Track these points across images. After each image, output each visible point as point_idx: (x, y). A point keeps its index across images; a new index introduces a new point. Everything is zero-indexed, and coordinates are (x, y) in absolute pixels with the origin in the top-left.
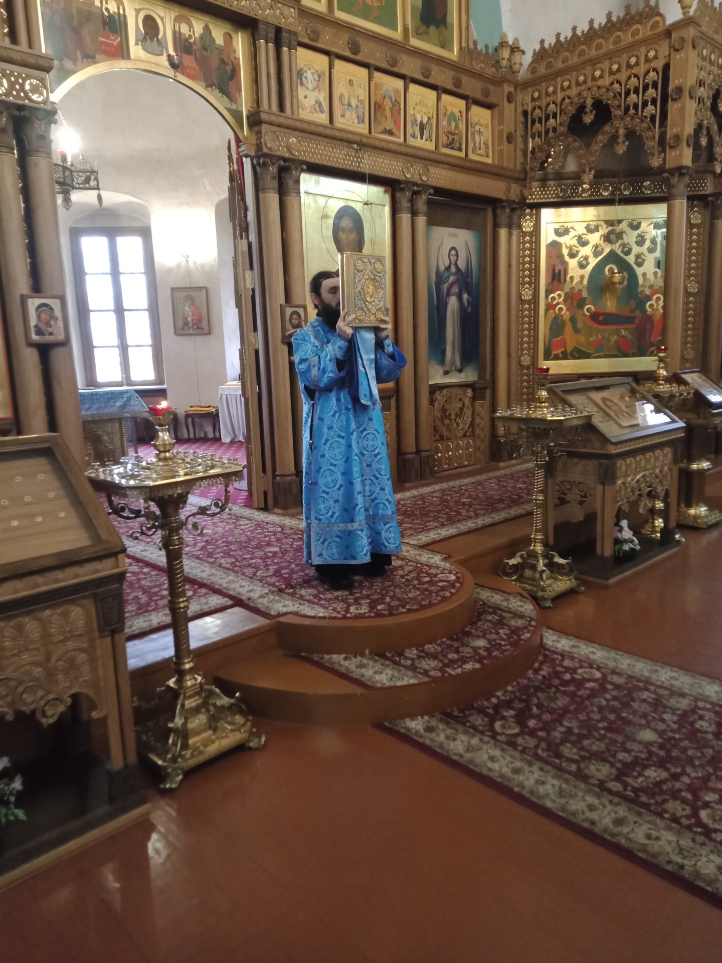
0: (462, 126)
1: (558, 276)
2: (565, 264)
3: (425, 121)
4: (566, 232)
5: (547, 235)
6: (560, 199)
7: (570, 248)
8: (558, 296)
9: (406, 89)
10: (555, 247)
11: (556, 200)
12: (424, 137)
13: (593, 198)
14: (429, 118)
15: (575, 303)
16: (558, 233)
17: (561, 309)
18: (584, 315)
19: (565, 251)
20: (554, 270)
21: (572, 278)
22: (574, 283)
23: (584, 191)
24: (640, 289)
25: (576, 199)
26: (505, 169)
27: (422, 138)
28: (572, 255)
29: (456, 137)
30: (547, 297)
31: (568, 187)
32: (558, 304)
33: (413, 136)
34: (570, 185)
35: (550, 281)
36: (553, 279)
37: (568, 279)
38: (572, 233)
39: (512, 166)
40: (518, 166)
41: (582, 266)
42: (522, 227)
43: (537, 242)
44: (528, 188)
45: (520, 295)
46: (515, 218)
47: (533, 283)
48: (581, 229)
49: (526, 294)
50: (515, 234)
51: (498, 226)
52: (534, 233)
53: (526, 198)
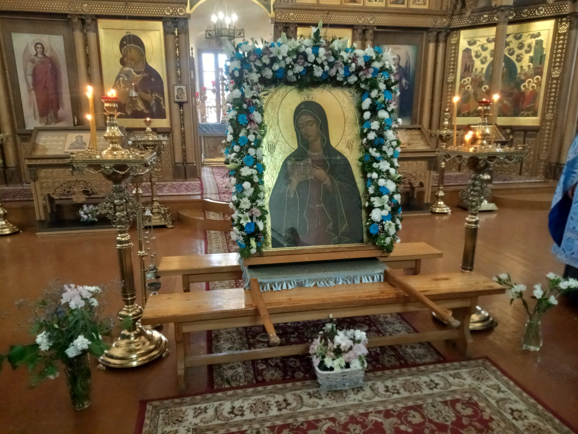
1: (468, 69)
2: (473, 61)
4: (475, 43)
5: (463, 44)
6: (469, 25)
7: (476, 52)
8: (468, 80)
10: (467, 51)
11: (467, 25)
13: (489, 23)
15: (477, 84)
16: (470, 43)
17: (468, 88)
18: (483, 91)
19: (473, 54)
20: (466, 65)
21: (476, 69)
22: (477, 72)
23: (484, 19)
24: (518, 76)
25: (479, 24)
26: (432, 11)
28: (477, 56)
30: (461, 81)
31: (475, 17)
32: (467, 84)
34: (476, 16)
35: (463, 71)
36: (465, 70)
37: (474, 70)
38: (478, 43)
39: (438, 9)
40: (444, 8)
41: (483, 63)
42: (451, 41)
43: (458, 49)
44: (451, 19)
45: (447, 79)
46: (442, 37)
47: (454, 73)
48: (483, 41)
49: (450, 79)
50: (441, 45)
51: (429, 42)
52: (457, 44)
53: (450, 25)
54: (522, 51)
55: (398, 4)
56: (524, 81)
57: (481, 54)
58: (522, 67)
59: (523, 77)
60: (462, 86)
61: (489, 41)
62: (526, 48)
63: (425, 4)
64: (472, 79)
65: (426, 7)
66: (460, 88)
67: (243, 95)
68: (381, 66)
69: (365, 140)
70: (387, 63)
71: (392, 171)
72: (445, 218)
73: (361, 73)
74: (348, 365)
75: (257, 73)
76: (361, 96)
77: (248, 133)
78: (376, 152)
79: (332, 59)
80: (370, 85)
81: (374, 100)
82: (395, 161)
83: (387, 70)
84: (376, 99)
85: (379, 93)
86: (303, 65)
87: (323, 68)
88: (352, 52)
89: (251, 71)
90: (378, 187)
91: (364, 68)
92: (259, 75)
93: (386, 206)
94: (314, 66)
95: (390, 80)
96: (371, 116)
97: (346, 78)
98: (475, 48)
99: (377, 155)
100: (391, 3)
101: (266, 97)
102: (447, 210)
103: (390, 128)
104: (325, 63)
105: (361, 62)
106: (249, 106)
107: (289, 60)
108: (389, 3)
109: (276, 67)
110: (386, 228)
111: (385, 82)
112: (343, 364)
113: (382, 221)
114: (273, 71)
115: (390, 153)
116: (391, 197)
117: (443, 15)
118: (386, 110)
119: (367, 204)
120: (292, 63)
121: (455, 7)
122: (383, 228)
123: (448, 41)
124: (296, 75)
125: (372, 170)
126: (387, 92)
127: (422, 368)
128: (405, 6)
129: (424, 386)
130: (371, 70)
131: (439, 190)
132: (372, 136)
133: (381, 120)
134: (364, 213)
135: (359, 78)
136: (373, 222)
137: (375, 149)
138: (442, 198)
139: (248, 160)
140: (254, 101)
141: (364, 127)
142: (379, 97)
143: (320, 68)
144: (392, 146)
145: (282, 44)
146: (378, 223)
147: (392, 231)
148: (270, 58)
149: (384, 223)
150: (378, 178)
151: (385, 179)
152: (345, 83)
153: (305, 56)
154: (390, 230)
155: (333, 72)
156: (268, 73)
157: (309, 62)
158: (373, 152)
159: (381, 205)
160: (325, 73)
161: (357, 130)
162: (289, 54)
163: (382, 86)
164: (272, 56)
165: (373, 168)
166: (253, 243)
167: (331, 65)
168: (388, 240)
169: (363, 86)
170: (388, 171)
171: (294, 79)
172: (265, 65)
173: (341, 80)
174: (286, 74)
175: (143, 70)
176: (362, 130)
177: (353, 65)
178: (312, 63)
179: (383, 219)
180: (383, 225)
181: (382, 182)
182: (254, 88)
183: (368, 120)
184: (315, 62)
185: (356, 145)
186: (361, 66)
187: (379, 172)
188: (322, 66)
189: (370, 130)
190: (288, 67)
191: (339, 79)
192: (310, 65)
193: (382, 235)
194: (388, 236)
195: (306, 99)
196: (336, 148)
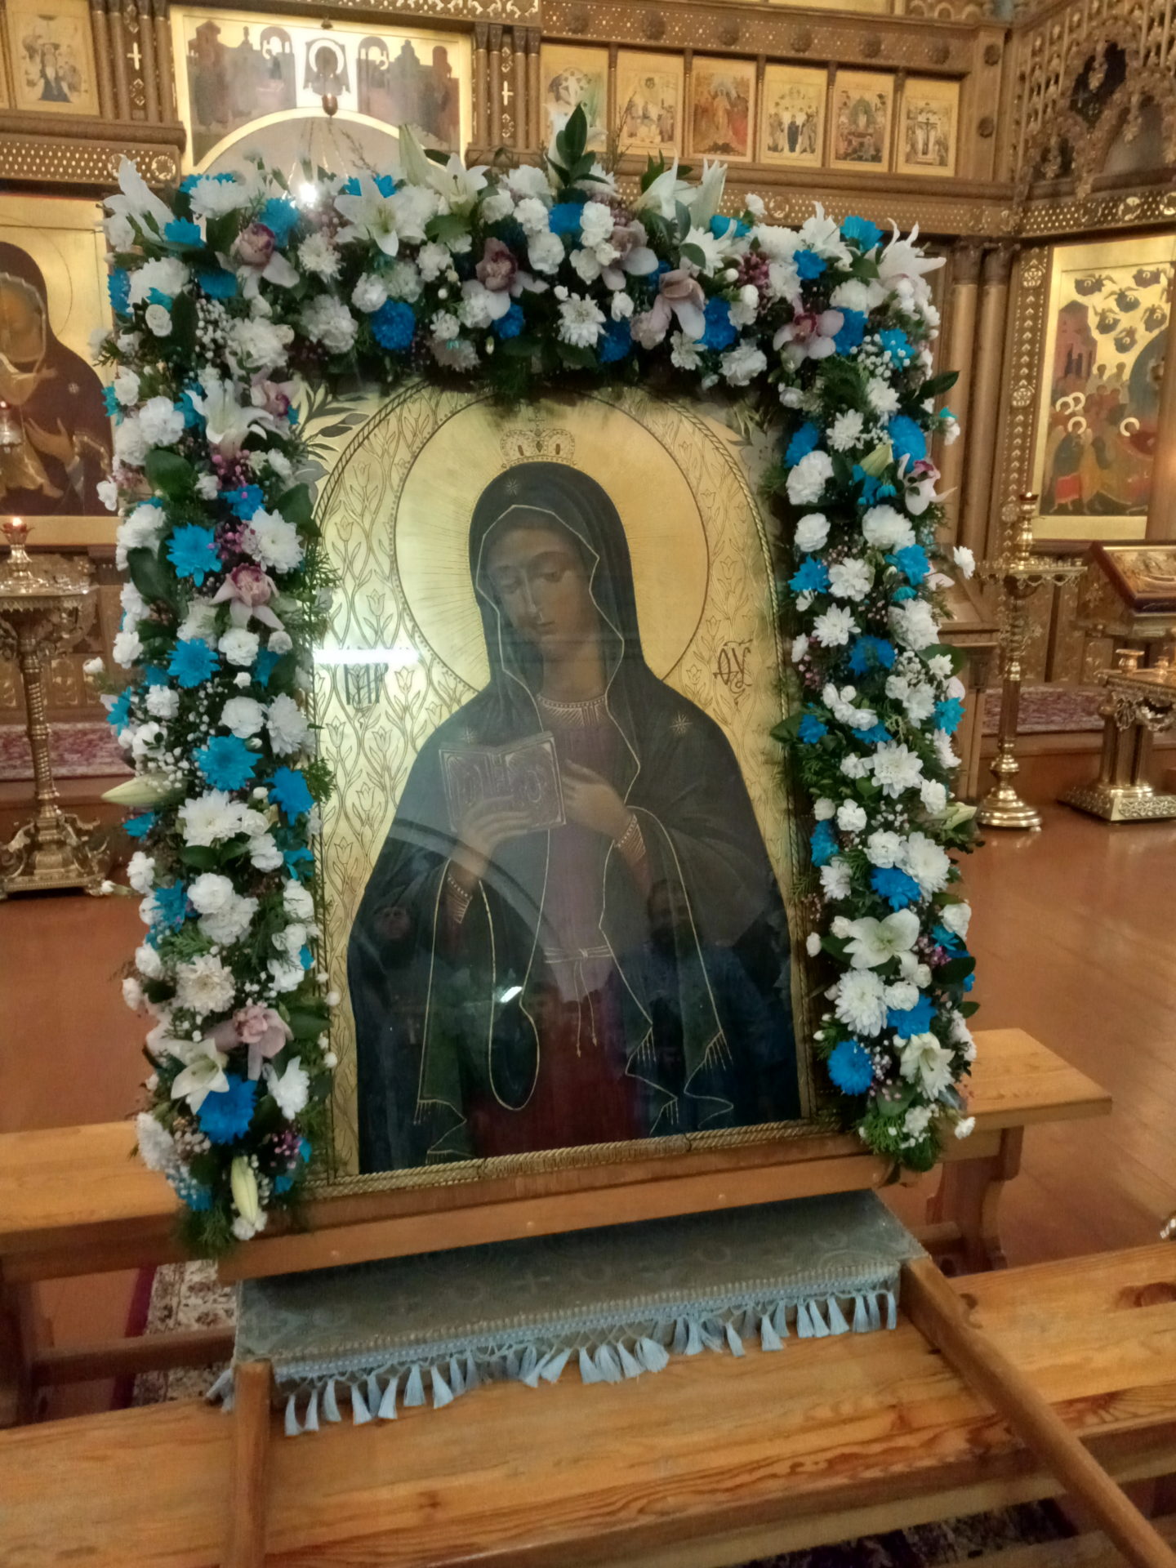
0: (884, 120)
1: (1075, 366)
2: (1093, 343)
3: (800, 121)
4: (1097, 286)
5: (1062, 290)
6: (1082, 228)
7: (1103, 316)
8: (1076, 401)
9: (760, 75)
10: (1074, 311)
11: (1075, 229)
12: (798, 148)
13: (1144, 221)
14: (809, 116)
15: (1104, 414)
16: (1082, 288)
17: (1077, 425)
18: (1119, 434)
19: (1093, 321)
20: (1070, 355)
21: (1102, 369)
22: (1105, 377)
23: (1128, 210)
25: (1113, 225)
26: (966, 183)
27: (792, 149)
28: (1105, 328)
29: (867, 140)
30: (1053, 402)
31: (1099, 204)
32: (1073, 414)
33: (774, 148)
34: (1103, 200)
35: (1061, 374)
36: (1067, 371)
37: (1095, 370)
38: (1108, 287)
39: (987, 177)
40: (1003, 176)
41: (1122, 347)
42: (1021, 279)
43: (1045, 305)
44: (1025, 211)
45: (1010, 397)
46: (995, 266)
47: (1034, 378)
48: (1124, 279)
49: (1020, 397)
50: (994, 292)
51: (956, 280)
52: (1043, 289)
53: (1020, 228)
55: (860, 159)
57: (1116, 322)
60: (1057, 420)
61: (1142, 280)
63: (943, 162)
64: (1089, 398)
65: (948, 172)
66: (1052, 426)
67: (195, 429)
68: (876, 303)
69: (800, 646)
70: (904, 287)
71: (934, 794)
72: (1019, 843)
73: (785, 335)
75: (277, 320)
76: (783, 444)
77: (222, 621)
78: (857, 704)
79: (647, 263)
80: (827, 392)
81: (846, 460)
82: (942, 743)
83: (901, 319)
84: (855, 454)
85: (866, 430)
86: (507, 286)
87: (606, 308)
88: (739, 235)
89: (240, 309)
90: (864, 873)
91: (799, 309)
92: (287, 334)
93: (909, 961)
94: (561, 292)
95: (917, 368)
96: (833, 538)
97: (712, 359)
98: (1096, 302)
99: (864, 718)
100: (838, 158)
101: (338, 443)
102: (1027, 817)
103: (920, 590)
104: (616, 282)
105: (784, 283)
106: (227, 482)
107: (433, 260)
108: (833, 155)
109: (372, 293)
110: (907, 1069)
111: (897, 379)
113: (888, 1033)
114: (356, 313)
115: (919, 708)
116: (930, 920)
117: (1000, 199)
118: (901, 509)
119: (814, 944)
120: (453, 276)
121: (1039, 175)
122: (893, 1071)
123: (1014, 281)
124: (474, 335)
125: (843, 789)
126: (904, 422)
128: (881, 168)
130: (832, 322)
131: (1002, 750)
132: (834, 628)
133: (880, 558)
135: (775, 360)
136: (842, 1032)
137: (850, 692)
138: (1012, 779)
139: (224, 759)
140: (256, 460)
141: (795, 584)
142: (870, 447)
143: (590, 304)
144: (931, 679)
145: (401, 184)
146: (867, 1040)
147: (937, 1079)
148: (337, 248)
149: (898, 1041)
150: (870, 829)
151: (900, 831)
152: (709, 381)
153: (514, 240)
154: (927, 1076)
155: (651, 327)
156: (335, 326)
157: (539, 275)
158: (840, 701)
159: (882, 959)
160: (615, 328)
161: (762, 594)
162: (435, 230)
163: (883, 398)
164: (346, 236)
165: (846, 781)
166: (246, 1188)
167: (644, 291)
168: (918, 1120)
169: (791, 397)
170: (912, 796)
171: (467, 356)
172: (313, 284)
173: (690, 366)
174: (424, 328)
175: (40, 356)
176: (788, 597)
177: (750, 294)
178: (552, 280)
179: (896, 1023)
180: (895, 1055)
181: (884, 848)
182: (257, 396)
183: (816, 555)
184: (567, 275)
185: (761, 661)
186: (783, 300)
187: (873, 800)
188: (601, 294)
189: (825, 600)
191: (682, 359)
192: (540, 287)
193: (889, 1099)
194: (918, 1101)
195: (531, 454)
196: (670, 682)
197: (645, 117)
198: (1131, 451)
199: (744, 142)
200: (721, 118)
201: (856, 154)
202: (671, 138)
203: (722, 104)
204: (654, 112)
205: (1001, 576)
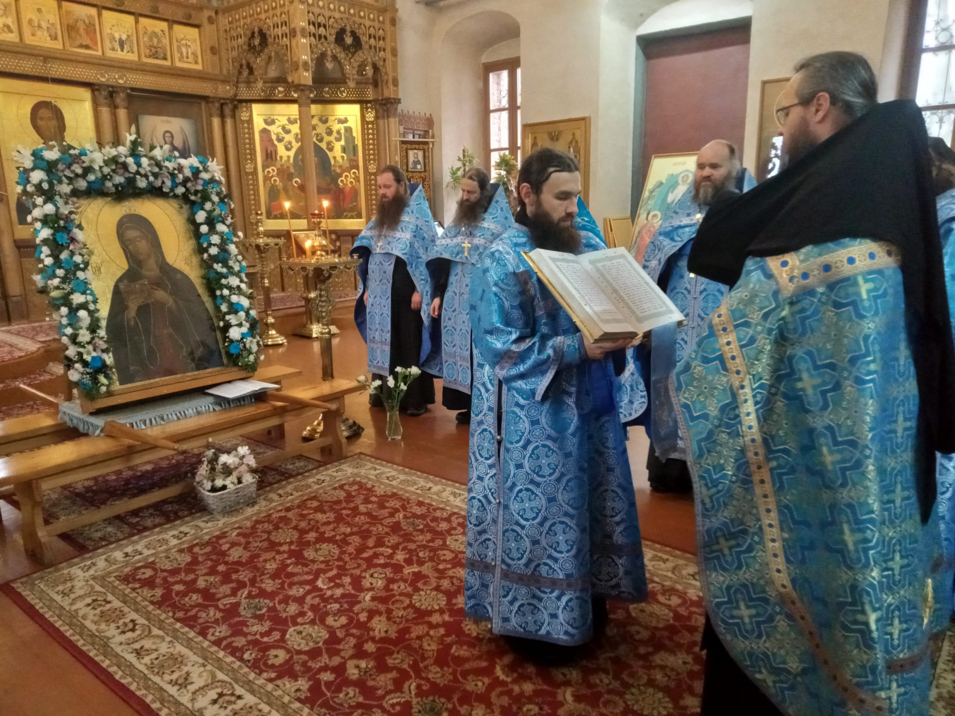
0: (166, 41)
1: (270, 156)
2: (276, 146)
3: (124, 37)
4: (273, 122)
5: (259, 123)
6: (262, 98)
7: (277, 135)
8: (272, 170)
9: (100, 15)
10: (264, 132)
12: (125, 50)
13: (287, 98)
14: (128, 36)
15: (285, 176)
16: (267, 122)
17: (275, 181)
19: (274, 137)
20: (267, 151)
21: (281, 157)
22: (283, 161)
23: (279, 92)
24: (332, 168)
26: (208, 73)
27: (122, 50)
28: (280, 140)
29: (159, 50)
30: (263, 171)
31: (267, 89)
32: (273, 176)
33: (113, 49)
34: (269, 87)
35: (264, 158)
36: (267, 157)
37: (278, 158)
38: (278, 123)
39: (217, 72)
40: (225, 72)
41: (288, 149)
42: (240, 116)
43: (253, 129)
44: (237, 87)
45: (245, 168)
46: (227, 110)
47: (254, 160)
48: (283, 121)
49: (249, 167)
50: (229, 122)
51: (211, 116)
52: (250, 121)
53: (236, 95)
54: (332, 138)
55: (157, 58)
56: (340, 175)
57: (283, 138)
58: (335, 158)
59: (338, 171)
60: (267, 178)
61: (291, 122)
62: (335, 134)
63: (196, 63)
64: (278, 169)
65: (199, 67)
66: (265, 181)
67: (58, 210)
68: (210, 177)
69: (205, 256)
71: (243, 286)
72: (281, 350)
73: (189, 185)
74: (240, 482)
75: (68, 184)
76: (191, 208)
77: (72, 254)
78: (222, 267)
79: (156, 170)
80: (201, 197)
81: (209, 213)
82: (243, 275)
83: (216, 181)
84: (211, 211)
85: (213, 206)
86: (122, 175)
87: (147, 179)
88: (175, 162)
89: (60, 182)
90: (231, 305)
91: (192, 179)
92: (71, 187)
93: (244, 323)
94: (138, 177)
95: (222, 191)
96: (210, 230)
97: (172, 190)
98: (274, 129)
99: (224, 270)
100: (146, 57)
102: (281, 340)
103: (232, 242)
104: (149, 174)
105: (188, 173)
106: (66, 222)
107: (106, 170)
108: (143, 55)
109: (91, 177)
110: (248, 346)
111: (218, 194)
112: (236, 481)
113: (242, 339)
114: (88, 182)
115: (237, 268)
116: (247, 313)
117: (225, 82)
118: (224, 223)
119: (221, 324)
120: (111, 173)
121: (240, 73)
122: (245, 346)
123: (237, 117)
124: (116, 186)
125: (222, 287)
126: (221, 204)
127: (307, 474)
128: (167, 63)
129: (313, 484)
130: (200, 182)
131: (268, 315)
132: (214, 251)
133: (221, 234)
134: (219, 335)
135: (187, 189)
136: (231, 341)
137: (220, 265)
138: (273, 326)
139: (78, 285)
140: (71, 217)
141: (201, 241)
142: (214, 210)
143: (144, 179)
144: (238, 261)
145: (93, 151)
146: (238, 341)
147: (255, 348)
148: (82, 167)
149: (244, 340)
150: (230, 295)
151: (237, 295)
152: (171, 194)
153: (125, 166)
154: (252, 347)
155: (158, 183)
156: (82, 184)
157: (131, 173)
158: (218, 267)
159: (239, 322)
160: (150, 183)
161: (192, 243)
162: (107, 163)
163: (216, 199)
164: (85, 165)
165: (222, 285)
166: (102, 379)
167: (156, 175)
168: (252, 358)
169: (193, 198)
170: (238, 287)
171: (113, 190)
172: (77, 175)
173: (168, 191)
174: (103, 184)
176: (200, 245)
178: (135, 174)
179: (243, 336)
180: (244, 343)
181: (234, 299)
182: (69, 202)
183: (206, 234)
184: (138, 173)
185: (195, 260)
186: (188, 177)
187: (230, 288)
188: (146, 176)
189: (210, 245)
190: (105, 177)
191: (165, 190)
192: (132, 175)
193: (245, 353)
194: (250, 353)
195: (128, 212)
196: (174, 266)
197: (39, 26)
198: (298, 192)
199: (96, 43)
200: (82, 31)
201: (155, 56)
202: (56, 39)
203: (82, 27)
204: (44, 25)
205: (254, 245)
